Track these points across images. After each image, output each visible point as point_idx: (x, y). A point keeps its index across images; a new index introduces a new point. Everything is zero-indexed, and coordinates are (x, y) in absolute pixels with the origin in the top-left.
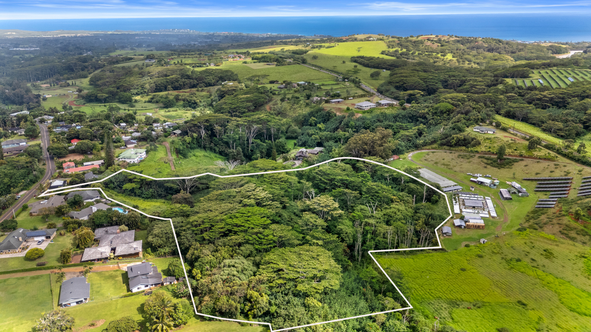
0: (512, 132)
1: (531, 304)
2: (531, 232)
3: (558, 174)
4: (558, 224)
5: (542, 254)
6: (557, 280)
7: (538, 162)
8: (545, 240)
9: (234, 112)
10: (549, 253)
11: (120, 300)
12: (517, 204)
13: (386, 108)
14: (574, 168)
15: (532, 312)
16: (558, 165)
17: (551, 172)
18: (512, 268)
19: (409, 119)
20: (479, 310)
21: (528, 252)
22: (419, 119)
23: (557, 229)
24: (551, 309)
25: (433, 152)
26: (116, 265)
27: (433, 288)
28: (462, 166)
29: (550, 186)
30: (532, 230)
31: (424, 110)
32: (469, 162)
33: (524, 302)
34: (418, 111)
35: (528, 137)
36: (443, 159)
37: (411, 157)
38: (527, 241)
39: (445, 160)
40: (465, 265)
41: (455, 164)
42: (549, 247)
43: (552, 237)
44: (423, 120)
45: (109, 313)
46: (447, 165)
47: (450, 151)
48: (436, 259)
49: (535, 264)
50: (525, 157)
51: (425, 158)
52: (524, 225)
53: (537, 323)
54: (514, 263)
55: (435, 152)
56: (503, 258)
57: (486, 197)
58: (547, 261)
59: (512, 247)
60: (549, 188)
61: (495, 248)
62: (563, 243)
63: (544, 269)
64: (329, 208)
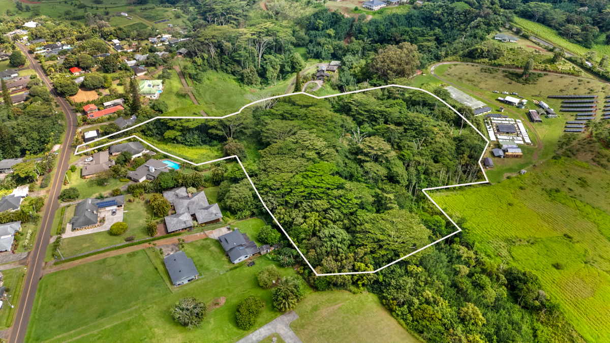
0: (534, 40)
1: (576, 237)
2: (565, 160)
3: (582, 92)
4: (590, 151)
5: (577, 183)
6: (594, 210)
7: (562, 77)
8: (579, 168)
9: (228, 13)
10: (583, 181)
11: (228, 274)
12: (546, 127)
13: (397, 8)
14: (597, 84)
15: (578, 245)
16: (582, 81)
17: (575, 89)
18: (553, 199)
19: (422, 21)
20: (533, 246)
21: (565, 182)
22: (433, 21)
23: (589, 156)
24: (593, 240)
25: (455, 65)
26: (202, 233)
27: (489, 226)
28: (487, 82)
29: (576, 105)
30: (566, 158)
31: (438, 10)
32: (494, 78)
33: (570, 235)
34: (432, 11)
35: (551, 47)
36: (467, 74)
37: (433, 71)
38: (563, 170)
39: (469, 75)
40: (511, 199)
41: (480, 80)
42: (583, 175)
43: (586, 165)
44: (438, 23)
45: (224, 289)
46: (472, 81)
47: (472, 64)
48: (484, 194)
49: (572, 194)
50: (550, 71)
51: (448, 73)
52: (558, 153)
53: (584, 256)
54: (554, 193)
55: (456, 65)
56: (543, 189)
57: (517, 120)
58: (582, 190)
59: (550, 177)
60: (575, 107)
61: (534, 179)
62: (595, 171)
63: (581, 199)
64: (383, 152)
